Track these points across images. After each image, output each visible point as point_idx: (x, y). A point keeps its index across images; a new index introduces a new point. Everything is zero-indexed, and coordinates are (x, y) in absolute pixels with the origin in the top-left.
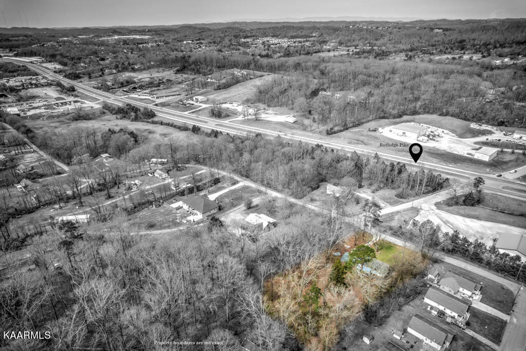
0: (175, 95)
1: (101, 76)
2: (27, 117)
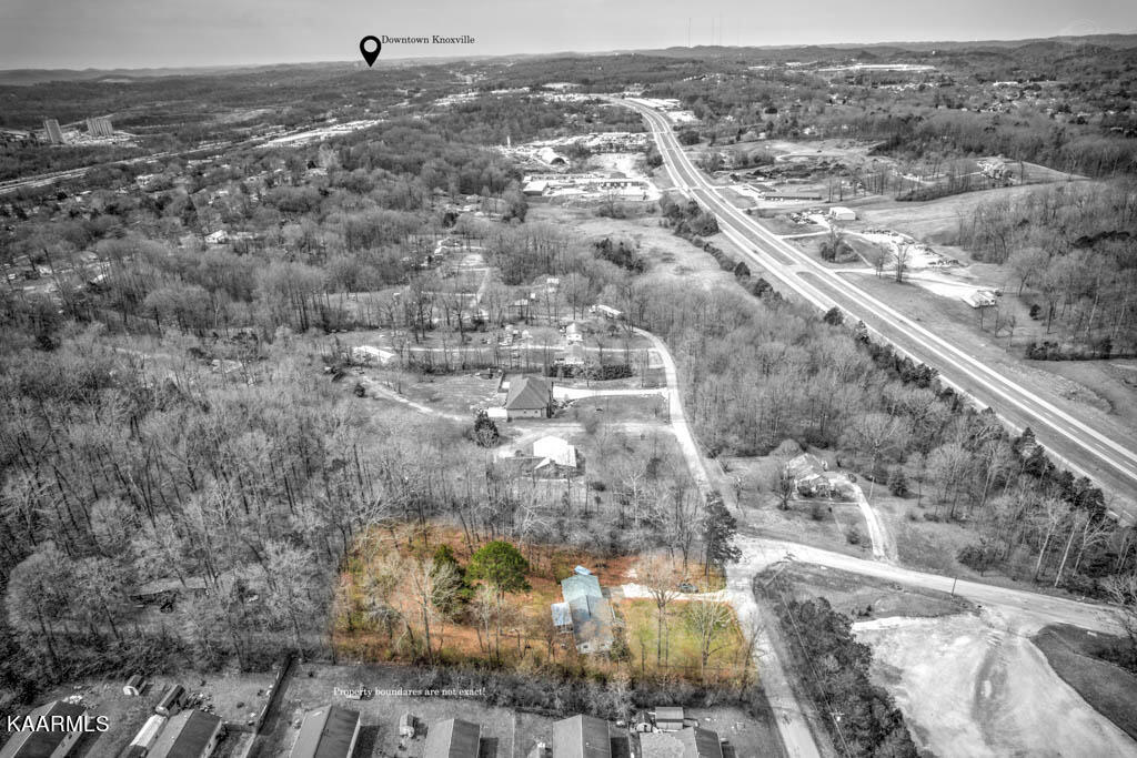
0: (808, 199)
1: (732, 142)
2: (546, 200)
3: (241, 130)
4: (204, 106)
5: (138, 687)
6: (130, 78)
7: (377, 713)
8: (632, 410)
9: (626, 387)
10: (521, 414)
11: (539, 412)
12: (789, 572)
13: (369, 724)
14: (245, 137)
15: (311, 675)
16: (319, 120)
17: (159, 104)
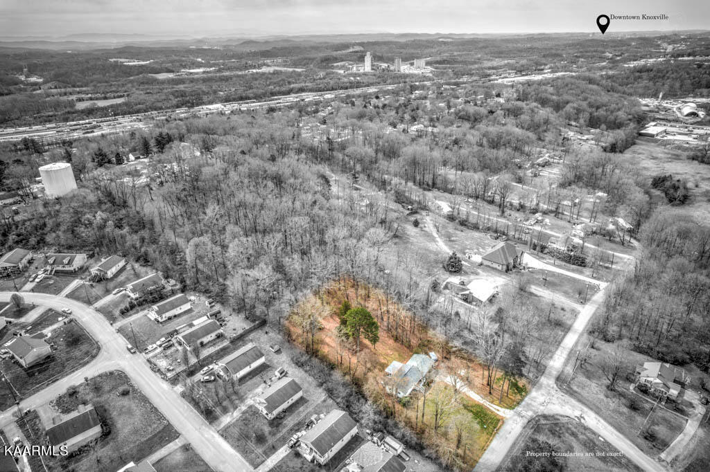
2: (656, 141)
3: (489, 72)
4: (479, 56)
5: (210, 304)
6: (453, 39)
7: (275, 361)
8: (567, 288)
9: (581, 273)
10: (489, 263)
11: (501, 266)
12: (570, 426)
13: (268, 363)
14: (489, 75)
15: (266, 333)
16: (539, 70)
17: (455, 53)
